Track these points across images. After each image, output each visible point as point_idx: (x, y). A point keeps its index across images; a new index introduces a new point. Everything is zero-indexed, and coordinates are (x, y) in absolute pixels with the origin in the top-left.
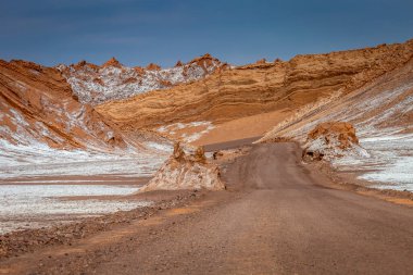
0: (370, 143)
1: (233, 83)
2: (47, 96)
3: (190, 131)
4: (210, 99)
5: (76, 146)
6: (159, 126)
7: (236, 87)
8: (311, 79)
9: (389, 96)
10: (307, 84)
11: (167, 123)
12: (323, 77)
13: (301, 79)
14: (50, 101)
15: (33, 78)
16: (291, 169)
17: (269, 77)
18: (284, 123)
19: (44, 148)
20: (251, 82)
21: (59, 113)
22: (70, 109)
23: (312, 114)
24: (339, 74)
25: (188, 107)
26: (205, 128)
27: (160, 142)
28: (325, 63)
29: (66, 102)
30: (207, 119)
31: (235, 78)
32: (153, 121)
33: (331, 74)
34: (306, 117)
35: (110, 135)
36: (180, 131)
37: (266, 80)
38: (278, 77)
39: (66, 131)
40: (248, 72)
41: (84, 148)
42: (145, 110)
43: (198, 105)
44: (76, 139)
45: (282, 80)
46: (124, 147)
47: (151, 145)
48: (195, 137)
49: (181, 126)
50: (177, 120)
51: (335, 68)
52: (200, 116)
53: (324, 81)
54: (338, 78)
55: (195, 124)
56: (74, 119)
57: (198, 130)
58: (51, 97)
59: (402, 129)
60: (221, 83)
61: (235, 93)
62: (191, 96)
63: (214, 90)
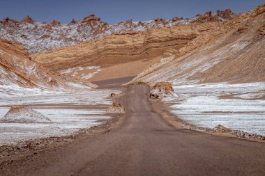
0: (181, 89)
1: (113, 43)
2: (15, 58)
3: (87, 72)
4: (99, 53)
5: (33, 85)
6: (67, 68)
7: (115, 46)
8: (160, 41)
10: (158, 45)
11: (72, 67)
12: (167, 41)
13: (154, 41)
14: (17, 61)
15: (7, 48)
17: (135, 40)
18: (143, 73)
19: (16, 87)
20: (124, 42)
21: (22, 67)
22: (28, 65)
23: (158, 69)
24: (177, 39)
25: (85, 57)
26: (95, 70)
28: (168, 33)
29: (26, 61)
30: (97, 65)
31: (114, 40)
32: (65, 65)
33: (172, 39)
34: (155, 70)
35: (50, 79)
36: (80, 72)
37: (133, 42)
38: (140, 40)
39: (27, 77)
40: (122, 37)
41: (37, 87)
42: (59, 58)
43: (92, 56)
44: (33, 82)
45: (142, 42)
46: (57, 86)
47: (71, 84)
48: (90, 76)
49: (81, 69)
50: (79, 65)
51: (174, 35)
52: (93, 63)
53: (170, 43)
54: (176, 42)
55: (90, 68)
56: (31, 70)
57: (92, 71)
58: (17, 58)
59: (198, 81)
60: (105, 43)
61: (114, 49)
62: (87, 50)
63: (101, 47)
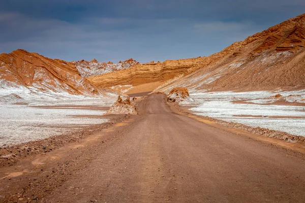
0: (193, 96)
1: (141, 70)
2: (69, 74)
3: (124, 89)
4: (132, 76)
5: (79, 93)
6: (112, 86)
7: (142, 72)
8: (172, 69)
9: (201, 77)
10: (170, 71)
11: (115, 85)
12: (176, 69)
13: (167, 69)
14: (71, 76)
15: (63, 66)
16: (163, 105)
17: (155, 68)
18: (161, 87)
19: (66, 94)
20: (148, 70)
21: (73, 80)
22: (77, 79)
23: (171, 83)
24: (182, 68)
25: (123, 79)
26: (129, 87)
27: (112, 93)
28: (177, 64)
29: (76, 76)
30: (130, 84)
31: (142, 68)
32: (110, 84)
33: (179, 68)
34: (169, 84)
35: (93, 89)
36: (120, 89)
37: (154, 69)
38: (158, 68)
39: (75, 88)
40: (147, 66)
41: (82, 94)
42: (106, 80)
43: (127, 78)
44: (80, 91)
45: (160, 70)
46: (98, 94)
47: (109, 94)
48: (126, 91)
49: (120, 86)
50: (119, 84)
51: (180, 65)
52: (128, 83)
53: (176, 70)
54: (180, 70)
55: (126, 86)
56: (79, 83)
57: (127, 88)
59: (206, 90)
60: (136, 70)
61: (142, 74)
62: (125, 75)
63: (134, 73)
